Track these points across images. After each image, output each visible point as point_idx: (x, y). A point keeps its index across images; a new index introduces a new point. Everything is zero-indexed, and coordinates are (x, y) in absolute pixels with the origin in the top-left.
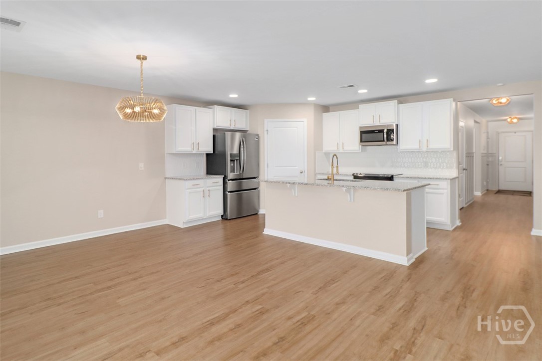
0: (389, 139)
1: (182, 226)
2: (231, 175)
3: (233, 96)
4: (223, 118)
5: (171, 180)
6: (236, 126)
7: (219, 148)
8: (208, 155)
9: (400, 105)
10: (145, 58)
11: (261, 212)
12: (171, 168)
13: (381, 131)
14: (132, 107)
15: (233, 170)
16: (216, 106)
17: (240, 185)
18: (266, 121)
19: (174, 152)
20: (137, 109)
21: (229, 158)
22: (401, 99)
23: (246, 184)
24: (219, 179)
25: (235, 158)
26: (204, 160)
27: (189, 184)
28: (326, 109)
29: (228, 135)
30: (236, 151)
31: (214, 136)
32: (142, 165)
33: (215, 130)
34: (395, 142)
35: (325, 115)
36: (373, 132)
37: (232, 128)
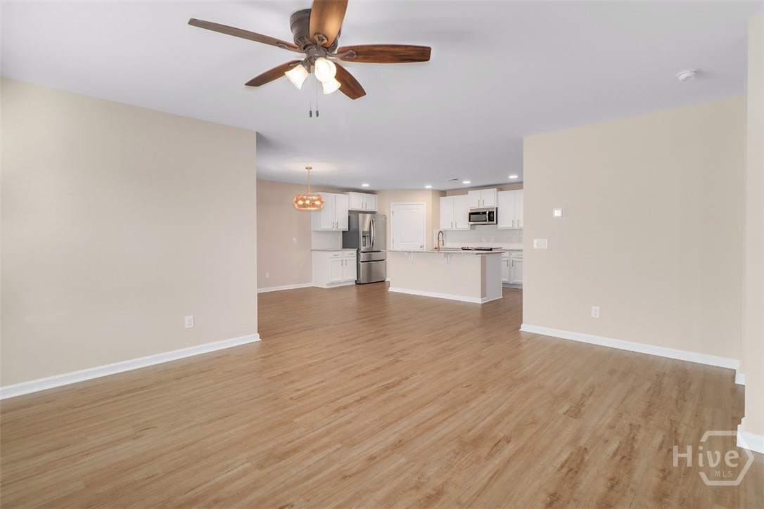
0: (491, 219)
1: (325, 287)
2: (363, 249)
3: (365, 186)
4: (356, 202)
5: (316, 252)
6: (368, 208)
7: (353, 227)
8: (343, 232)
9: (499, 192)
10: (311, 168)
11: (387, 280)
12: (316, 242)
13: (485, 213)
14: (304, 200)
15: (364, 245)
16: (351, 193)
17: (370, 256)
18: (392, 204)
19: (319, 230)
20: (308, 202)
21: (361, 235)
22: (500, 187)
23: (375, 256)
24: (354, 252)
25: (367, 235)
26: (340, 236)
27: (331, 254)
28: (443, 193)
29: (361, 215)
30: (366, 229)
31: (349, 217)
32: (295, 239)
33: (350, 212)
34: (495, 222)
35: (442, 199)
36: (478, 213)
37: (363, 210)
